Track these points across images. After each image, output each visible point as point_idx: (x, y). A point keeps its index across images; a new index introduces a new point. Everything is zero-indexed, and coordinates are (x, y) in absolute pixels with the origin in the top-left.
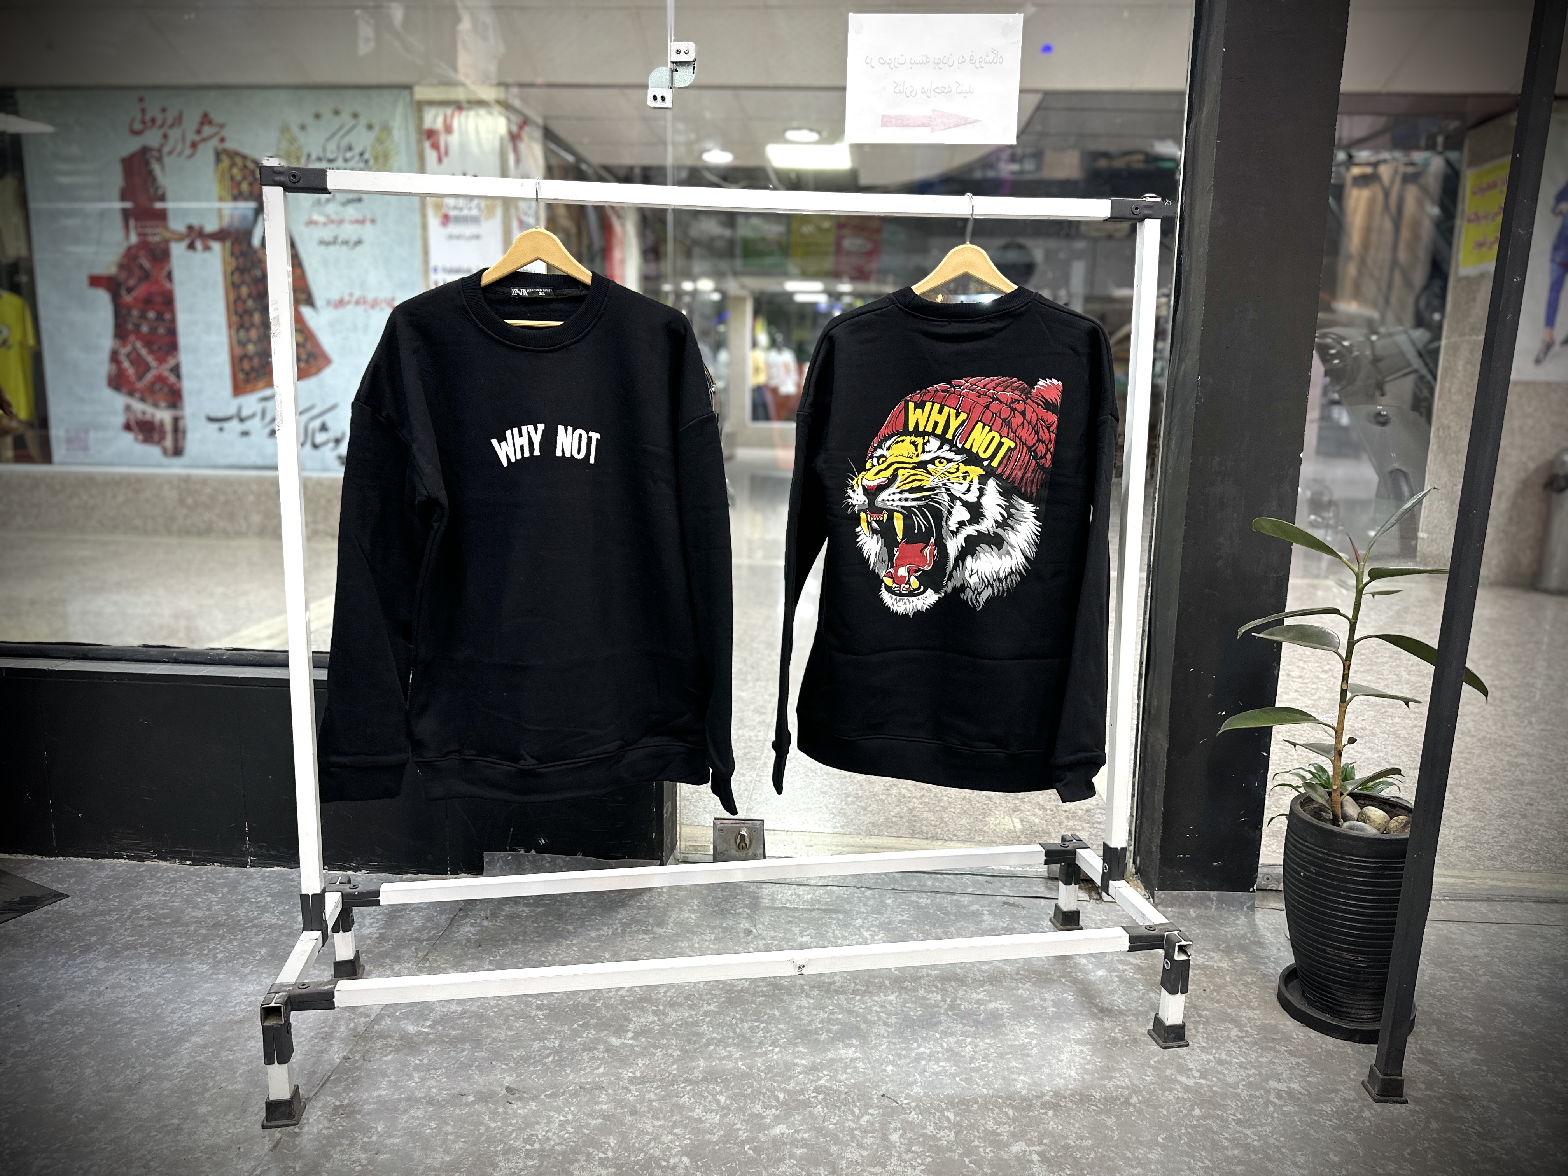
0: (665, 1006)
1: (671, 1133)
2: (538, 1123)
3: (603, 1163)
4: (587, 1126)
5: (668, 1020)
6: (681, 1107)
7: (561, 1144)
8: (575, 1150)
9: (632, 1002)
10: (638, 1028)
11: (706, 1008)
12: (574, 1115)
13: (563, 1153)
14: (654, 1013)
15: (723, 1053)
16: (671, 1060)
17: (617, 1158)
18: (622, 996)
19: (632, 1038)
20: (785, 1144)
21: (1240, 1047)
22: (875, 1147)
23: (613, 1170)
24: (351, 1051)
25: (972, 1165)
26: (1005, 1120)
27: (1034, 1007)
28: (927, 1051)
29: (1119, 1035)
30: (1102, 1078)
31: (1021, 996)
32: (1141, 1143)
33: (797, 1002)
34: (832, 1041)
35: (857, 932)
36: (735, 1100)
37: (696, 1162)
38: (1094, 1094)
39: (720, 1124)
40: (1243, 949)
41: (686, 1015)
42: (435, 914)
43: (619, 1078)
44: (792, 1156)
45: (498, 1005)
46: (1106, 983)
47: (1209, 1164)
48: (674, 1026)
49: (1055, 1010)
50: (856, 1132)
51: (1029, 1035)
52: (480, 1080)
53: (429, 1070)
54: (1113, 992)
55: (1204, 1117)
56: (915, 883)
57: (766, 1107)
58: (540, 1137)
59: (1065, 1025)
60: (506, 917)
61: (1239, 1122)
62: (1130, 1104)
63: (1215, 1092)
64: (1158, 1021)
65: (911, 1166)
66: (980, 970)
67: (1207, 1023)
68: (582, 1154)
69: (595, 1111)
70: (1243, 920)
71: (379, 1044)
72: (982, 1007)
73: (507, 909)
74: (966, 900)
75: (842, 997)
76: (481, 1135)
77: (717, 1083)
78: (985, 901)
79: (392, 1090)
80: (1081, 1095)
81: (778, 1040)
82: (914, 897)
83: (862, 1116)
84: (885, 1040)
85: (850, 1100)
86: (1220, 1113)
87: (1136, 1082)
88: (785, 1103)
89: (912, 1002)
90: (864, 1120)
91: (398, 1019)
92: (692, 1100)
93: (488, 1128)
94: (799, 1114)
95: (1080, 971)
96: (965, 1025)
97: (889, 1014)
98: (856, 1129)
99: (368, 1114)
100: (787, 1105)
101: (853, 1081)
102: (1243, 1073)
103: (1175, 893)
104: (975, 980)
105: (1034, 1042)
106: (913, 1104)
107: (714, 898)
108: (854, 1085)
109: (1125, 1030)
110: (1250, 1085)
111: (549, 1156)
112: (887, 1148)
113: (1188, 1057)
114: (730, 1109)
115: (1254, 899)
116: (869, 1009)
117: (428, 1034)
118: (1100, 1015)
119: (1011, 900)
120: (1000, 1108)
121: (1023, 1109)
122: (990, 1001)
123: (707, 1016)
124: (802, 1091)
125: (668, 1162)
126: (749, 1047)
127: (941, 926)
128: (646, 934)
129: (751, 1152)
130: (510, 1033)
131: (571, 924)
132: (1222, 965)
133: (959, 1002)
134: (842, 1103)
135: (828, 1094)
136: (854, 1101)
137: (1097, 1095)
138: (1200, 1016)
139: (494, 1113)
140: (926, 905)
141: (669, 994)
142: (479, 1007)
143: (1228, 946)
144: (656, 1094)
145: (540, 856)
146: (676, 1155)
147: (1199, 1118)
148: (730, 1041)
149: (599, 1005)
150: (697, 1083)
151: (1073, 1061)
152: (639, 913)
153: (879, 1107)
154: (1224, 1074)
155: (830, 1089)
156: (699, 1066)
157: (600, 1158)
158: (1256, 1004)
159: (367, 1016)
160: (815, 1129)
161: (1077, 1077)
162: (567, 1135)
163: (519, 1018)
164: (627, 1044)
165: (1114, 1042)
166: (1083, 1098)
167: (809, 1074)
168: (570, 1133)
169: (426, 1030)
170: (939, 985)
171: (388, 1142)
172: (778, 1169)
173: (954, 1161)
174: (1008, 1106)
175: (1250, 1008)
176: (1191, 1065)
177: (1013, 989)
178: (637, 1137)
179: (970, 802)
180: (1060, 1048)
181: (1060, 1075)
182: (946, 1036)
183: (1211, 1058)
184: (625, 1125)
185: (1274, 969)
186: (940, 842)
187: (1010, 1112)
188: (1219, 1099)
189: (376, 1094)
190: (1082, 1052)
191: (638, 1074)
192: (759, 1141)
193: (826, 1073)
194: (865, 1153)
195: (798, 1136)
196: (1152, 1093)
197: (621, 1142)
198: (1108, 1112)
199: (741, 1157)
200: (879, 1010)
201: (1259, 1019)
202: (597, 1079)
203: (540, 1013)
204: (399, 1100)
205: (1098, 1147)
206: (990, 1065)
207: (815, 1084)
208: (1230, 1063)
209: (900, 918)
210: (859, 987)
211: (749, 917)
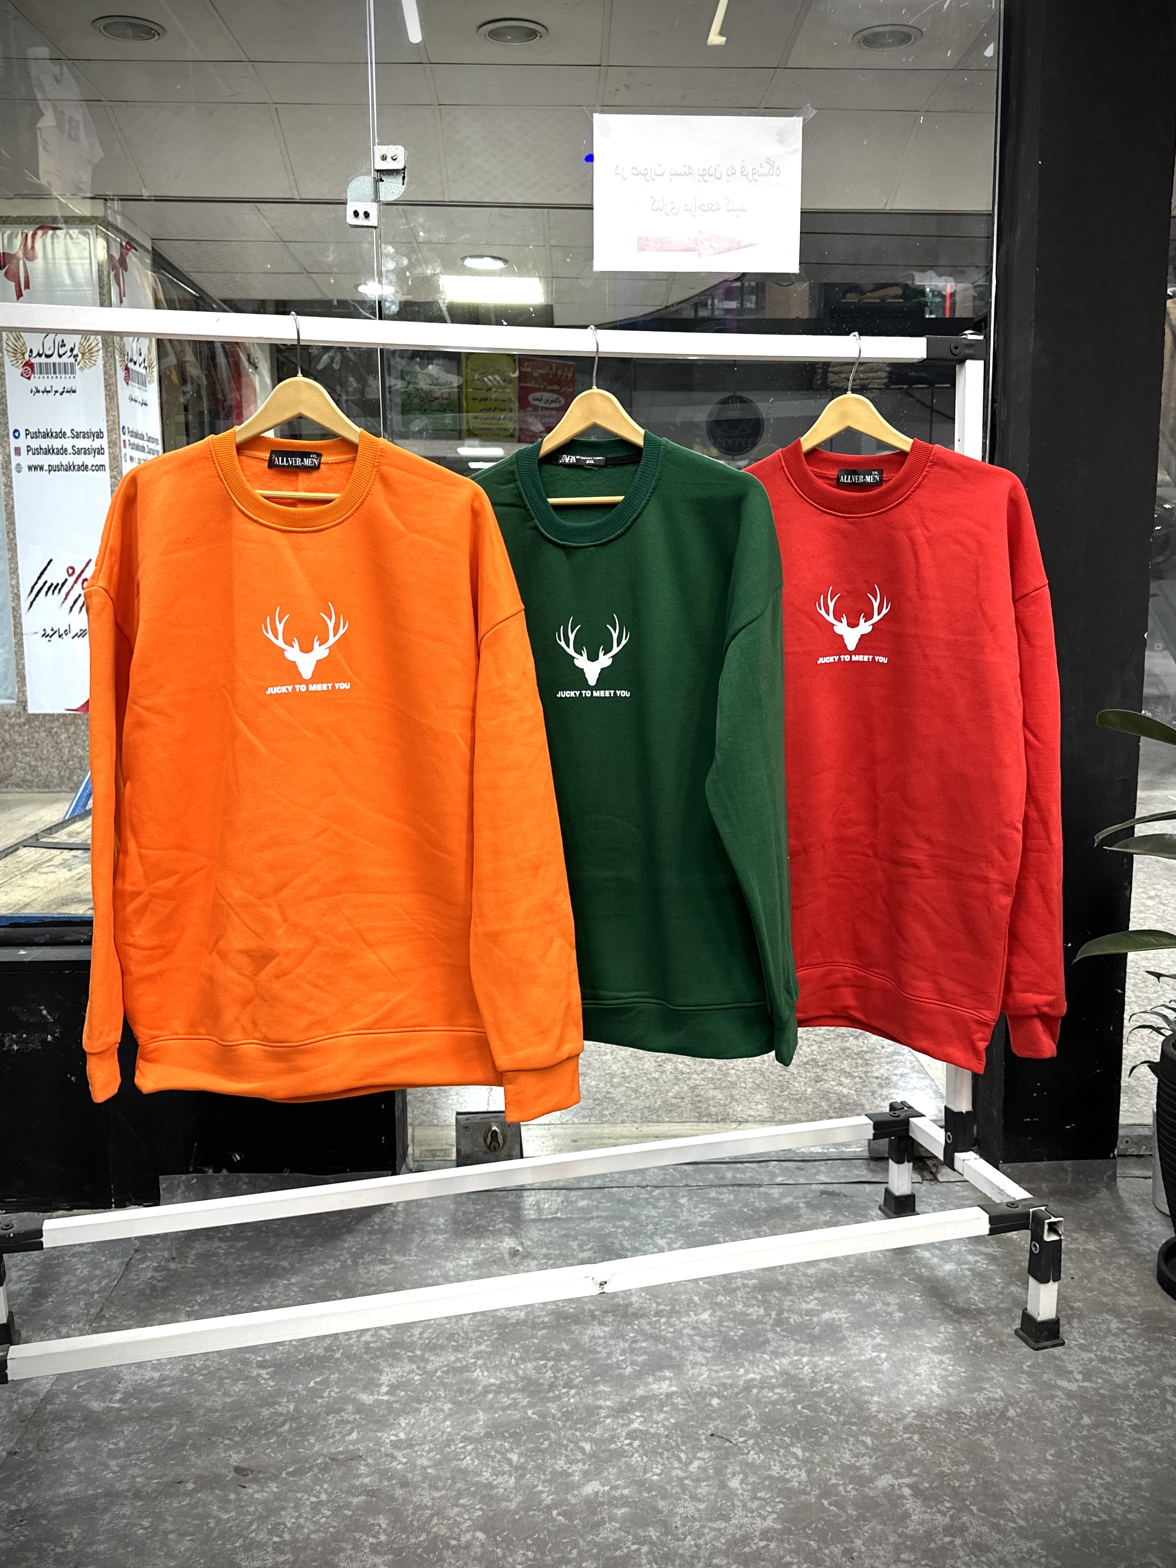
0: (423, 1350)
1: (457, 1505)
2: (284, 1508)
3: (375, 1550)
4: (348, 1506)
5: (430, 1367)
6: (464, 1472)
7: (318, 1531)
8: (337, 1538)
9: (379, 1349)
10: (393, 1380)
11: (475, 1348)
12: (329, 1494)
13: (323, 1542)
14: (411, 1360)
15: (506, 1401)
16: (441, 1415)
17: (393, 1542)
18: (367, 1343)
19: (387, 1393)
20: (601, 1504)
21: (1123, 1341)
22: (713, 1497)
23: (391, 1557)
24: (20, 1441)
25: (833, 1508)
26: (863, 1450)
27: (877, 1314)
28: (758, 1377)
29: (982, 1339)
30: (970, 1391)
31: (859, 1301)
32: (1028, 1463)
33: (589, 1332)
34: (639, 1375)
35: (650, 1241)
36: (530, 1457)
37: (494, 1537)
38: (963, 1410)
39: (517, 1488)
40: (1108, 1226)
41: (452, 1359)
42: (103, 1259)
43: (379, 1443)
44: (612, 1518)
45: (206, 1367)
46: (959, 1278)
47: (1109, 1479)
48: (439, 1373)
49: (902, 1315)
50: (686, 1482)
51: (877, 1348)
52: (199, 1462)
53: (128, 1455)
54: (967, 1289)
55: (1096, 1426)
56: (711, 1176)
57: (572, 1462)
58: (289, 1525)
59: (917, 1332)
60: (199, 1256)
61: (1135, 1428)
62: (1008, 1419)
63: (1102, 1396)
64: (1027, 1319)
65: (760, 1516)
66: (805, 1275)
67: (1081, 1317)
68: (347, 1541)
69: (354, 1487)
70: (1104, 1193)
71: (56, 1428)
72: (815, 1319)
73: (199, 1247)
74: (776, 1192)
75: (644, 1321)
76: (213, 1529)
77: (505, 1439)
78: (799, 1191)
79: (84, 1485)
80: (948, 1412)
81: (572, 1380)
82: (713, 1194)
83: (691, 1462)
84: (704, 1369)
85: (673, 1444)
86: (1112, 1419)
87: (1010, 1392)
88: (593, 1456)
89: (730, 1319)
90: (694, 1466)
91: (76, 1395)
92: (476, 1462)
93: (219, 1521)
94: (613, 1466)
95: (925, 1266)
96: (797, 1342)
97: (705, 1337)
98: (686, 1478)
99: (57, 1516)
100: (597, 1457)
101: (672, 1421)
102: (1132, 1371)
103: (1023, 1165)
104: (801, 1287)
105: (883, 1355)
106: (751, 1442)
107: (464, 1213)
108: (675, 1425)
109: (988, 1333)
110: (1141, 1384)
111: (304, 1548)
112: (727, 1498)
113: (1065, 1358)
114: (526, 1469)
115: (1115, 1166)
116: (679, 1333)
117: (119, 1410)
118: (956, 1317)
119: (830, 1188)
120: (855, 1436)
121: (883, 1436)
122: (823, 1311)
123: (478, 1358)
124: (613, 1439)
125: (459, 1540)
126: (539, 1392)
127: (750, 1226)
128: (385, 1264)
129: (561, 1518)
130: (229, 1400)
131: (285, 1259)
132: (1088, 1247)
133: (786, 1315)
134: (663, 1448)
135: (646, 1439)
136: (678, 1445)
137: (967, 1412)
138: (1072, 1308)
139: (224, 1502)
140: (730, 1203)
141: (426, 1335)
142: (182, 1371)
143: (1092, 1225)
144: (429, 1459)
145: (234, 1176)
146: (467, 1531)
147: (1088, 1427)
148: (513, 1385)
149: (338, 1355)
150: (478, 1440)
151: (934, 1374)
152: (371, 1239)
153: (711, 1449)
154: (1110, 1374)
155: (647, 1433)
156: (478, 1420)
157: (371, 1544)
158: (1134, 1289)
159: (34, 1394)
160: (635, 1482)
161: (940, 1392)
162: (324, 1520)
163: (238, 1380)
164: (382, 1401)
165: (978, 1347)
166: (952, 1416)
167: (618, 1417)
168: (327, 1517)
169: (117, 1405)
170: (760, 1297)
171: (90, 1550)
172: (597, 1535)
173: (811, 1504)
174: (865, 1434)
175: (1129, 1294)
176: (1070, 1367)
177: (848, 1294)
178: (414, 1514)
179: (762, 1074)
180: (915, 1360)
181: (920, 1392)
182: (777, 1357)
183: (1093, 1356)
184: (396, 1500)
185: (1150, 1247)
186: (734, 1125)
187: (868, 1440)
188: (1108, 1404)
189: (62, 1491)
190: (941, 1362)
191: (402, 1436)
192: (569, 1504)
193: (638, 1414)
194: (702, 1506)
195: (617, 1493)
196: (1031, 1402)
197: (395, 1521)
198: (983, 1430)
199: (549, 1526)
200: (691, 1332)
201: (1141, 1306)
202: (351, 1447)
203: (263, 1372)
204: (96, 1496)
205: (979, 1472)
206: (836, 1387)
207: (627, 1429)
208: (1115, 1360)
209: (699, 1219)
210: (662, 1307)
211: (513, 1233)
